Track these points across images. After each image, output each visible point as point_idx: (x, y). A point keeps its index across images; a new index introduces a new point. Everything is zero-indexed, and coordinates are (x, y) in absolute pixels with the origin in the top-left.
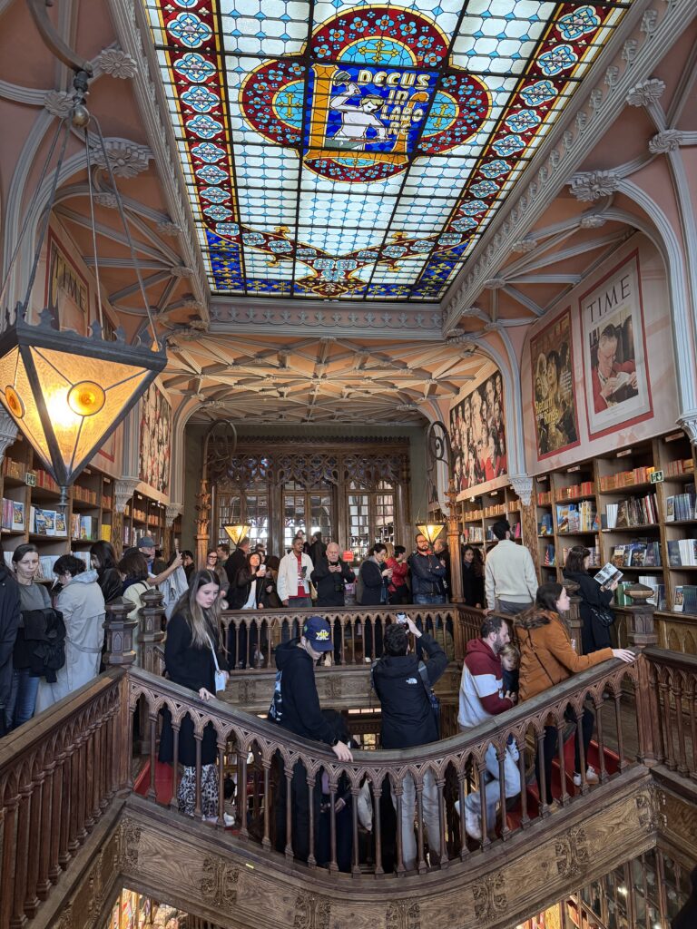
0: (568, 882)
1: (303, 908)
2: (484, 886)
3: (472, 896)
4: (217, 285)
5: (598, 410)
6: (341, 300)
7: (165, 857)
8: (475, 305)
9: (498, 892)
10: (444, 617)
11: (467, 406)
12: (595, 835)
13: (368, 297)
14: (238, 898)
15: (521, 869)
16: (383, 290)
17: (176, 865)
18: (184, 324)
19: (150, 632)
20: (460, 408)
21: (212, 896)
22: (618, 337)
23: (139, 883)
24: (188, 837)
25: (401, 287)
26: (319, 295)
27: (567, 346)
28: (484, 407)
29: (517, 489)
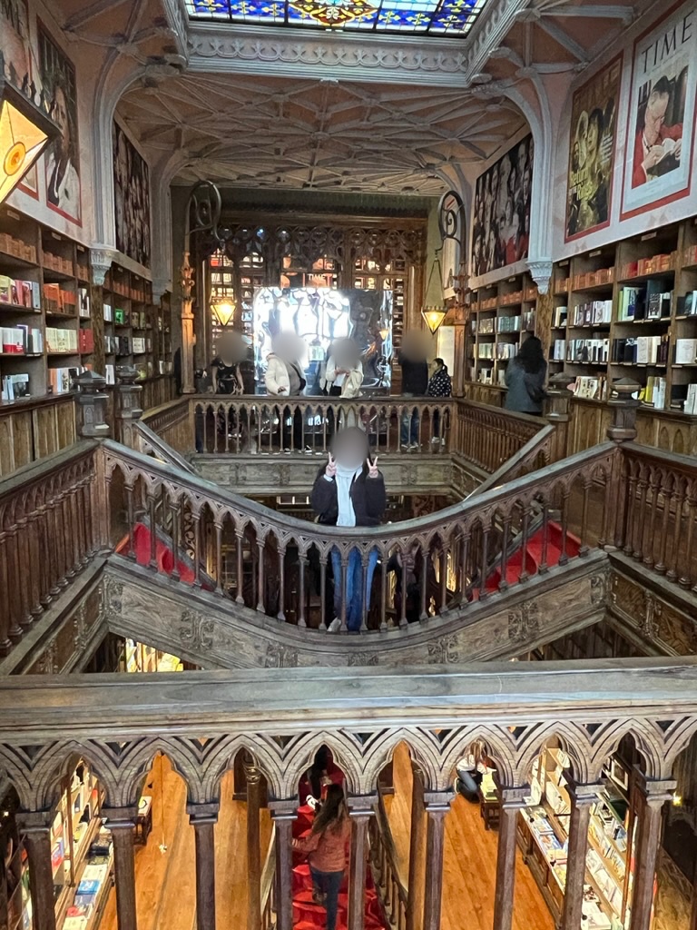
0: (517, 645)
1: (272, 655)
2: (439, 645)
3: (427, 652)
4: (196, 6)
5: (635, 184)
6: (346, 30)
7: (147, 608)
8: (504, 43)
9: (451, 651)
10: (442, 410)
11: (495, 173)
12: (547, 608)
13: (379, 27)
14: (214, 644)
15: (475, 633)
16: (397, 18)
17: (157, 616)
18: (156, 58)
19: (128, 409)
20: (488, 176)
21: (191, 641)
22: (670, 93)
23: (123, 628)
24: (168, 593)
25: (418, 15)
26: (320, 23)
27: (612, 102)
28: (513, 175)
29: (535, 275)
